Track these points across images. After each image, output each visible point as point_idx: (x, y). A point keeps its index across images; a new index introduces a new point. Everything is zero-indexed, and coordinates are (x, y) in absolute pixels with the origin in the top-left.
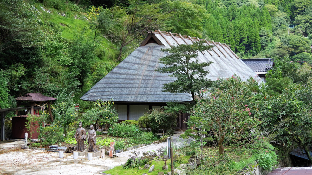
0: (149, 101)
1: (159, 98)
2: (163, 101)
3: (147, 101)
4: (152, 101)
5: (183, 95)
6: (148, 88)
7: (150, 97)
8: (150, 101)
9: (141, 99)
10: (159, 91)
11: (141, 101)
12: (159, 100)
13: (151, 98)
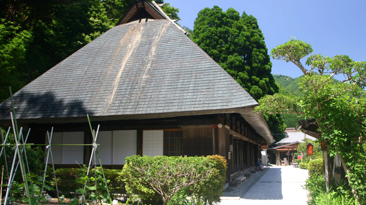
0: (140, 113)
1: (167, 105)
2: (179, 110)
3: (136, 113)
4: (148, 112)
5: (228, 94)
6: (136, 87)
7: (143, 103)
8: (144, 112)
9: (122, 110)
10: (164, 90)
11: (119, 114)
12: (167, 108)
13: (146, 106)
